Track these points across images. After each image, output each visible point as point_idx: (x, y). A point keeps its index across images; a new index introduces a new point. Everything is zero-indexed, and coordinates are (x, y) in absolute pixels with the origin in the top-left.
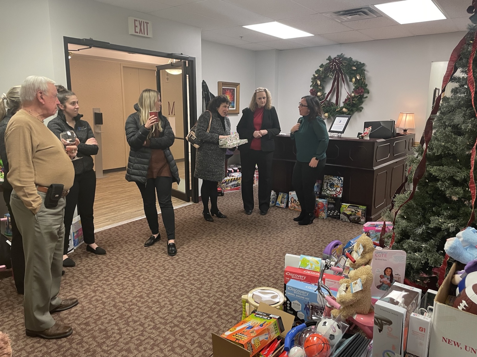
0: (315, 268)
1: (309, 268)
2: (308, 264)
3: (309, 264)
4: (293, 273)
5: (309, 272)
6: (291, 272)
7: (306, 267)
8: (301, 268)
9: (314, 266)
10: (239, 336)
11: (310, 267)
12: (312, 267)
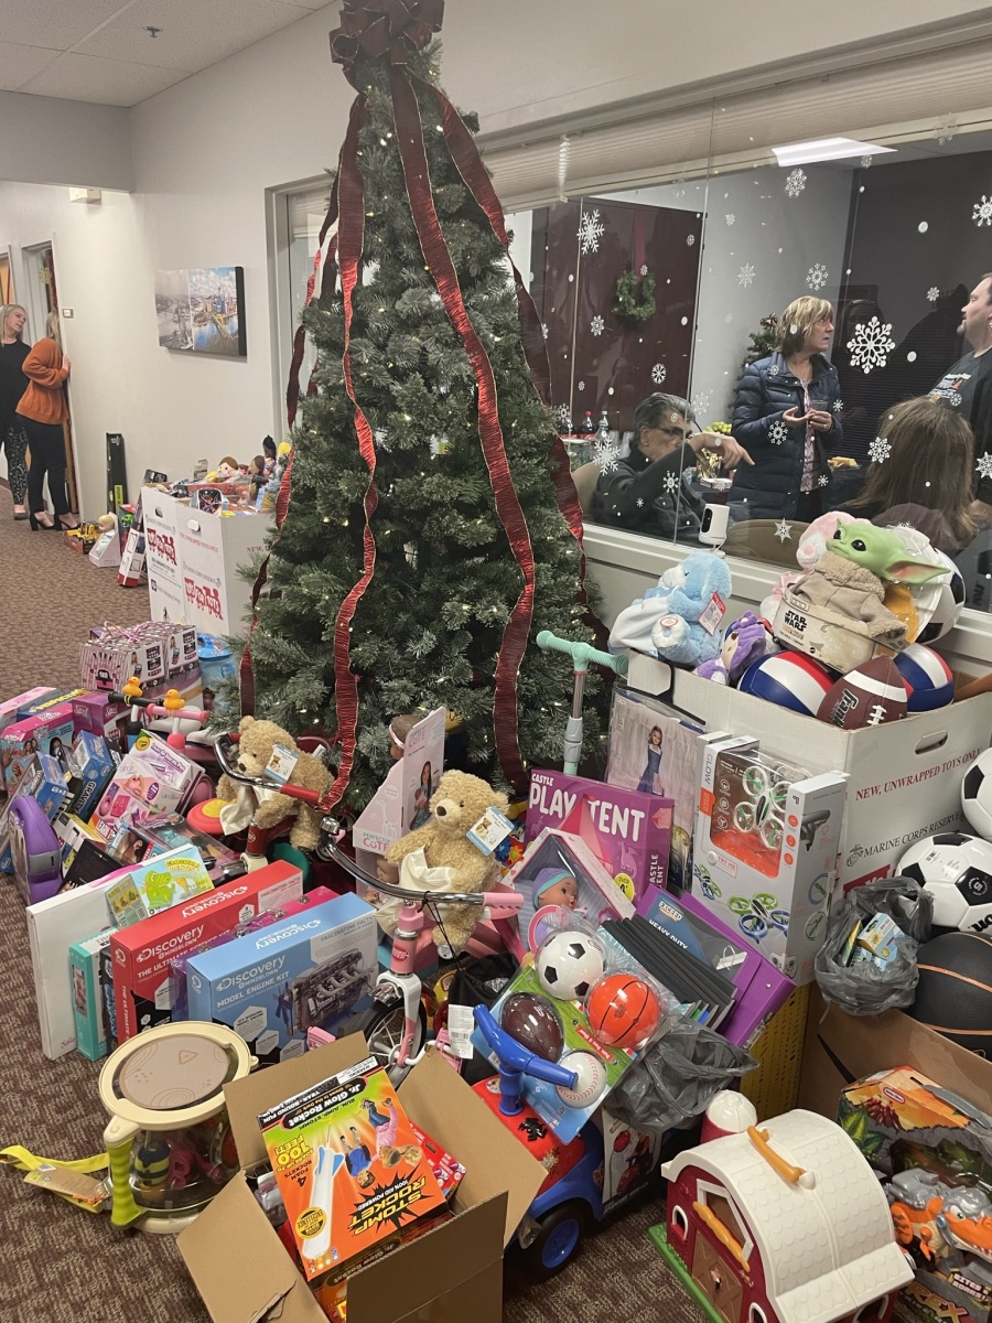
0: (198, 884)
1: (183, 897)
2: (169, 886)
3: (173, 886)
4: (160, 941)
5: (198, 908)
6: (152, 945)
7: (171, 898)
8: (156, 912)
9: (190, 882)
10: (383, 1205)
11: (183, 891)
12: (187, 886)
